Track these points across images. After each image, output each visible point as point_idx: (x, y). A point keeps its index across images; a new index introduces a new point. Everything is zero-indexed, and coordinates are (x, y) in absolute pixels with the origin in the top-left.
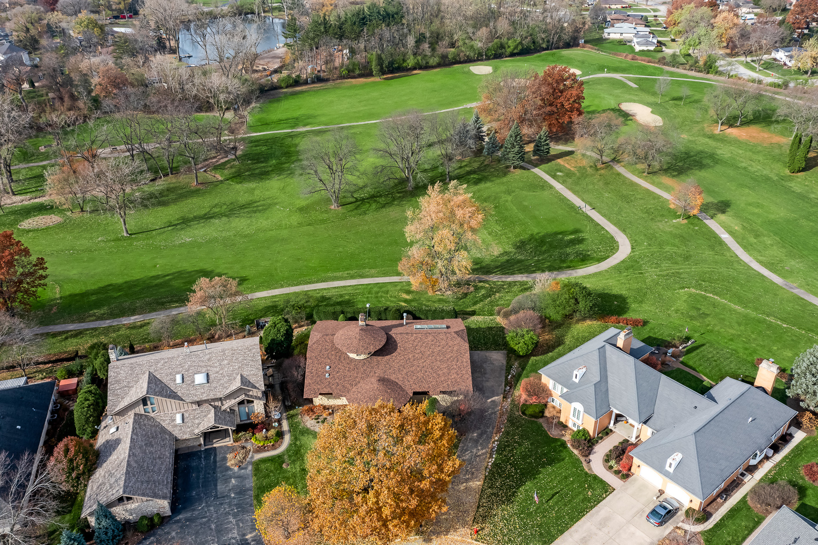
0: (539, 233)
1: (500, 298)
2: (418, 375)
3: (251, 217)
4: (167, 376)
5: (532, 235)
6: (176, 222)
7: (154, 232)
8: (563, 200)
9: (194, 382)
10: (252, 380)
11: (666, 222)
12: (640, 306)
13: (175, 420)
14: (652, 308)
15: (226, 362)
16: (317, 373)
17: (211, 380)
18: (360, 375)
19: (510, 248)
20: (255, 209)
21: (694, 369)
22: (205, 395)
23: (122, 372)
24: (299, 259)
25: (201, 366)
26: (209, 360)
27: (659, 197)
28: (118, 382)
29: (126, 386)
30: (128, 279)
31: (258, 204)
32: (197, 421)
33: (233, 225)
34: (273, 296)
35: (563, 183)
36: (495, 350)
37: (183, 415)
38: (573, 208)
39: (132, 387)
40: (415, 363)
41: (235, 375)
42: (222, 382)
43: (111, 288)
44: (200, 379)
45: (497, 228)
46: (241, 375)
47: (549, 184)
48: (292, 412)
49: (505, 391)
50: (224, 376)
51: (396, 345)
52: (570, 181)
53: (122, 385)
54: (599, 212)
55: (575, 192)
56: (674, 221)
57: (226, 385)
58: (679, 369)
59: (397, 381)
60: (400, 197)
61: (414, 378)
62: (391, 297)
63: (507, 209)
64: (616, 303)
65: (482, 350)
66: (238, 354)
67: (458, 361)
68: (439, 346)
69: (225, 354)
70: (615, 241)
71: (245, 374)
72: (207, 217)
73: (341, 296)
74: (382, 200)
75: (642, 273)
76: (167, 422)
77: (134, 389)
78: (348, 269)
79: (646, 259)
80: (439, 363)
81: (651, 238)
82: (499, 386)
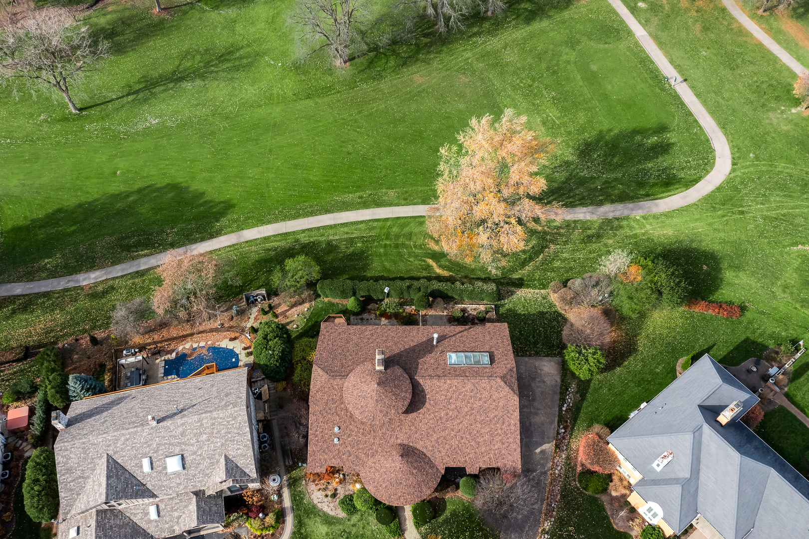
0: (610, 130)
1: (556, 254)
2: (452, 442)
3: (232, 79)
4: (131, 459)
5: (601, 132)
6: (137, 87)
7: (110, 105)
8: (645, 61)
9: (165, 468)
10: (241, 463)
11: (782, 112)
12: (737, 276)
13: (147, 514)
14: (753, 282)
15: (204, 437)
16: (323, 437)
17: (187, 466)
18: (377, 441)
19: (570, 155)
20: (237, 63)
21: (803, 411)
22: (182, 487)
23: (72, 456)
24: (296, 166)
25: (172, 445)
26: (183, 434)
27: (776, 60)
28: (69, 470)
29: (80, 477)
30: (83, 199)
31: (242, 52)
32: (176, 514)
33: (210, 94)
34: (266, 239)
35: (645, 24)
36: (547, 356)
37: (158, 506)
38: (657, 78)
39: (88, 477)
40: (449, 424)
41: (217, 457)
42: (201, 467)
43: (62, 215)
44: (173, 465)
45: (553, 113)
46: (226, 456)
47: (627, 26)
48: (294, 474)
49: (558, 433)
50: (205, 459)
51: (424, 397)
52: (655, 21)
53: (75, 475)
54: (692, 87)
55: (661, 44)
56: (794, 111)
57: (208, 472)
58: (782, 409)
59: (424, 451)
60: (426, 44)
61: (447, 447)
62: (415, 246)
63: (568, 79)
64: (705, 267)
65: (530, 355)
66: (220, 424)
67: (503, 423)
68: (480, 399)
69: (202, 425)
70: (711, 148)
71: (231, 454)
72: (176, 78)
73: (351, 241)
74: (403, 50)
75: (742, 213)
76: (139, 516)
77: (90, 480)
78: (359, 188)
79: (751, 186)
80: (479, 425)
81: (759, 142)
82: (552, 423)
